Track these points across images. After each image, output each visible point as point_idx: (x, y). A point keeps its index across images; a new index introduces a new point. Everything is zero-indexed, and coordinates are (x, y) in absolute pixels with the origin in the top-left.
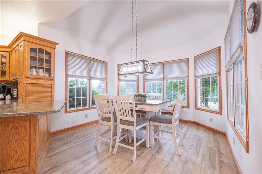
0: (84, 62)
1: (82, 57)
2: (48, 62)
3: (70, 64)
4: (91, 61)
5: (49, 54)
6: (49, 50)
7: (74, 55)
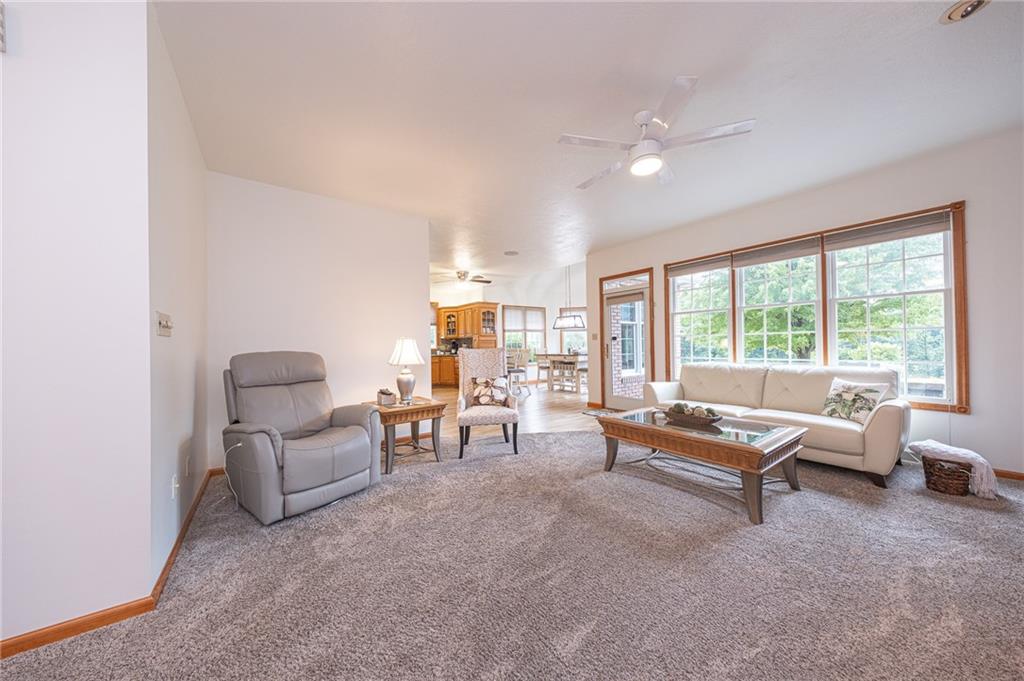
0: (519, 313)
1: (517, 308)
2: (493, 321)
3: (506, 320)
4: (525, 309)
5: (493, 314)
6: (493, 311)
7: (510, 307)
